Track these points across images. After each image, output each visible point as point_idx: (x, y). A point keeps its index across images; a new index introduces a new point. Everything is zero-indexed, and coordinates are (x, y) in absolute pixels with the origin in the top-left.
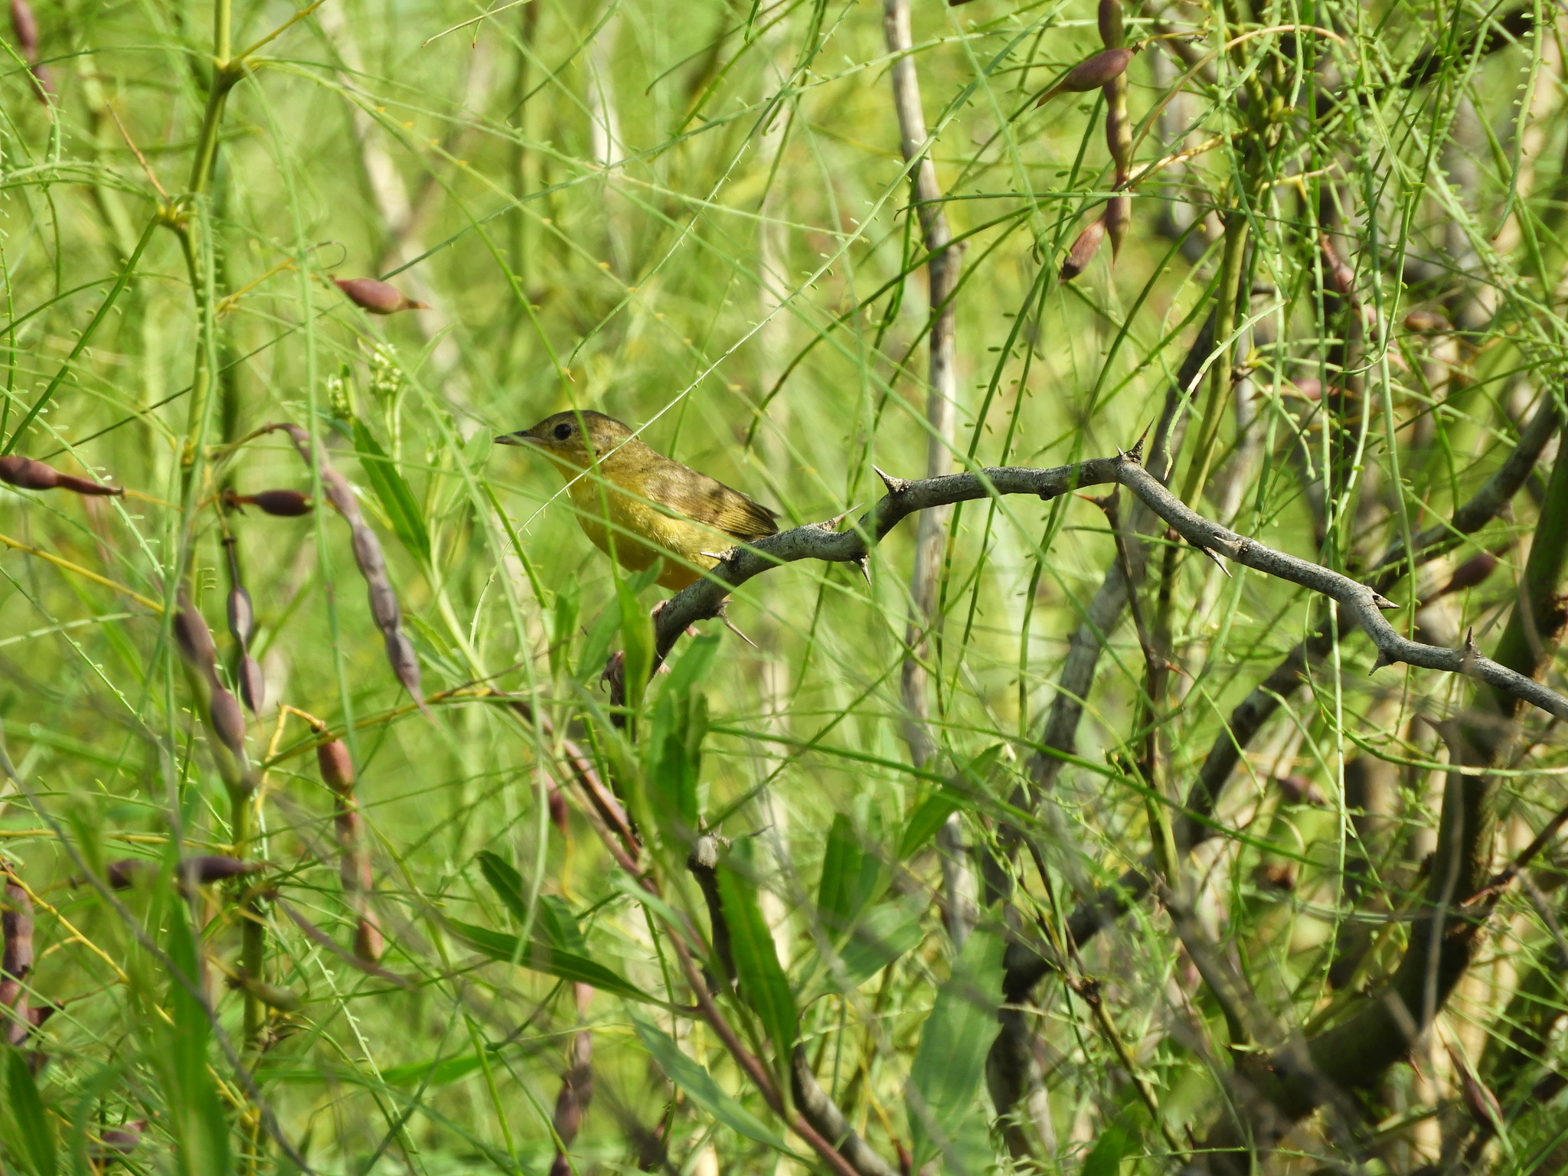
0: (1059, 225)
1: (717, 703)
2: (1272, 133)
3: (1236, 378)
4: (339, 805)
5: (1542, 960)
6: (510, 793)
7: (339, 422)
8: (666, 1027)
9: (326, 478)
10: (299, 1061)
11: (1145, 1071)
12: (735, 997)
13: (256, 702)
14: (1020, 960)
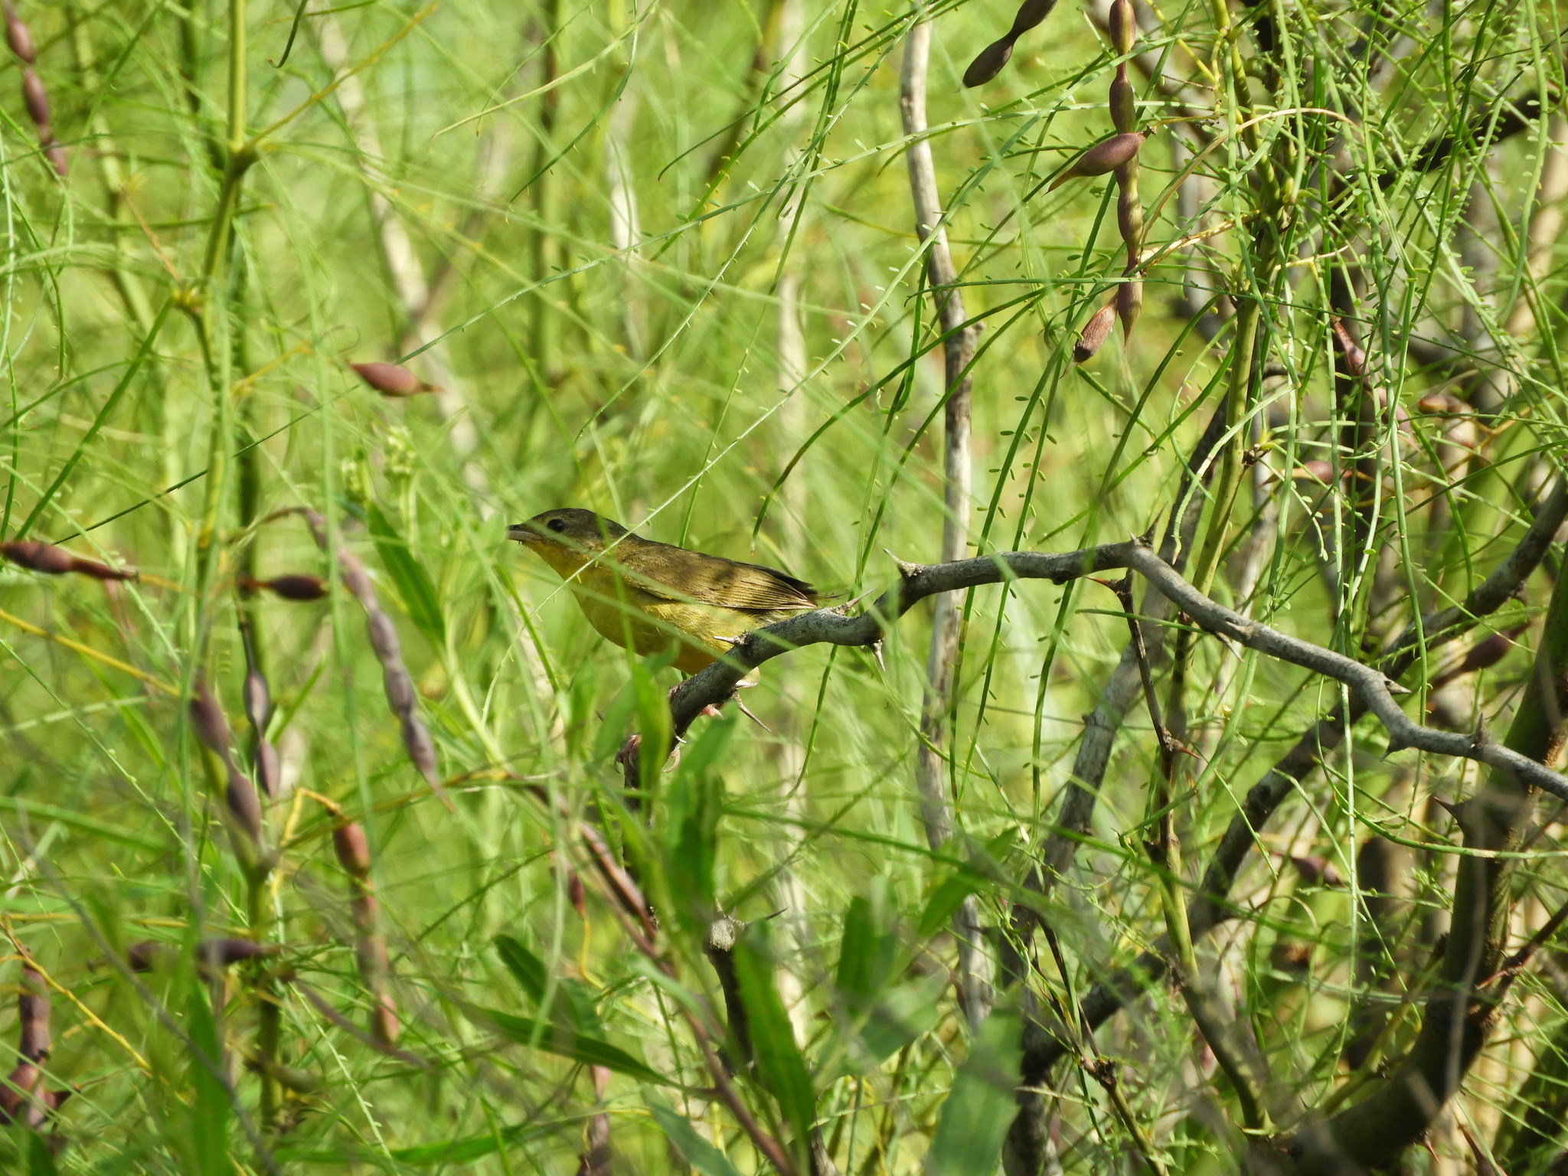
0: (1071, 308)
1: (735, 784)
2: (1284, 215)
3: (1249, 460)
4: (355, 889)
5: (1557, 1041)
6: (526, 874)
7: (354, 506)
8: (681, 1110)
9: (343, 562)
10: (317, 1143)
11: (1161, 1151)
12: (753, 1077)
13: (272, 786)
14: (1036, 1041)
